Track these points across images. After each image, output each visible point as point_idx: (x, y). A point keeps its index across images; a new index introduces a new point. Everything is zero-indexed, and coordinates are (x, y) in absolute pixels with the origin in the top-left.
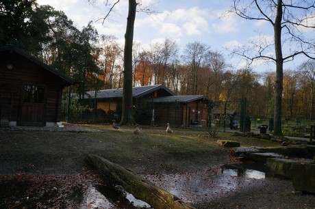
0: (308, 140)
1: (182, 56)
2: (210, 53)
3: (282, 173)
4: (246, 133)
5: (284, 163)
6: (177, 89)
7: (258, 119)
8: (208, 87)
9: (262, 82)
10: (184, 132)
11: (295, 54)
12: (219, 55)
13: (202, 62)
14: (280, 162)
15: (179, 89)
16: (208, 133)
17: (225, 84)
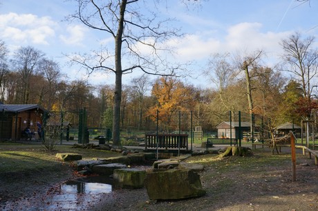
0: (144, 148)
1: (11, 61)
2: (44, 60)
3: (131, 183)
4: (85, 145)
5: (132, 172)
6: (3, 98)
7: (96, 130)
8: (41, 97)
9: (96, 94)
10: (14, 147)
11: (134, 67)
12: (55, 64)
13: (35, 69)
14: (128, 172)
15: (6, 98)
16: (44, 146)
17: (59, 95)
